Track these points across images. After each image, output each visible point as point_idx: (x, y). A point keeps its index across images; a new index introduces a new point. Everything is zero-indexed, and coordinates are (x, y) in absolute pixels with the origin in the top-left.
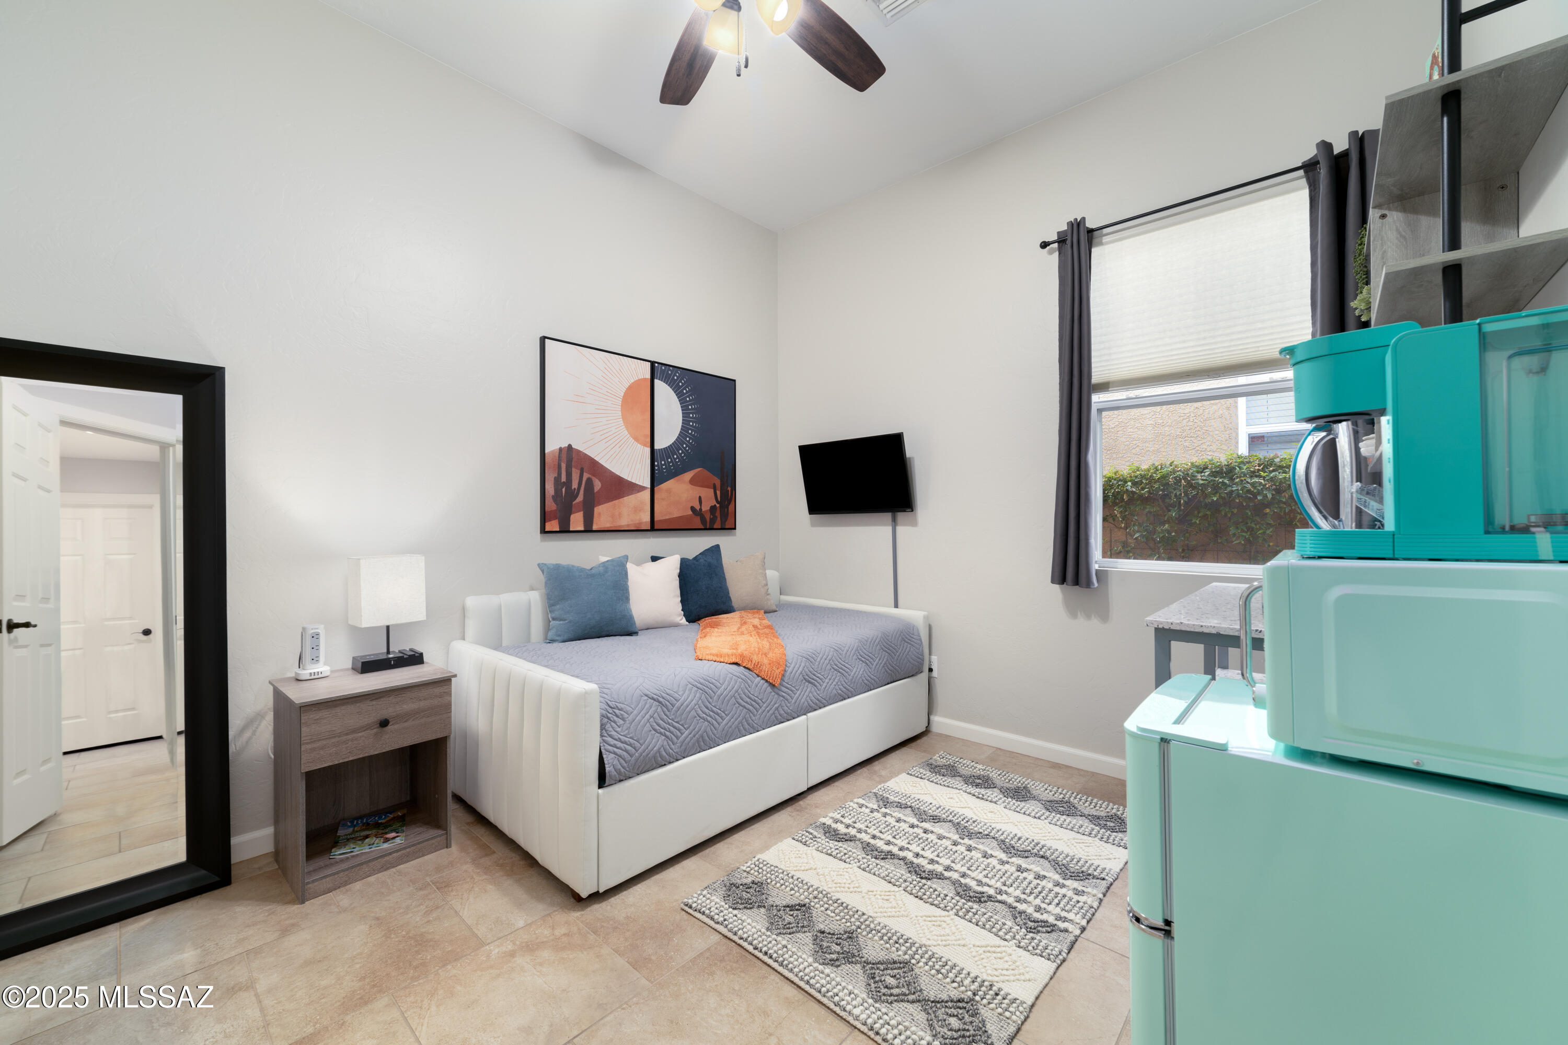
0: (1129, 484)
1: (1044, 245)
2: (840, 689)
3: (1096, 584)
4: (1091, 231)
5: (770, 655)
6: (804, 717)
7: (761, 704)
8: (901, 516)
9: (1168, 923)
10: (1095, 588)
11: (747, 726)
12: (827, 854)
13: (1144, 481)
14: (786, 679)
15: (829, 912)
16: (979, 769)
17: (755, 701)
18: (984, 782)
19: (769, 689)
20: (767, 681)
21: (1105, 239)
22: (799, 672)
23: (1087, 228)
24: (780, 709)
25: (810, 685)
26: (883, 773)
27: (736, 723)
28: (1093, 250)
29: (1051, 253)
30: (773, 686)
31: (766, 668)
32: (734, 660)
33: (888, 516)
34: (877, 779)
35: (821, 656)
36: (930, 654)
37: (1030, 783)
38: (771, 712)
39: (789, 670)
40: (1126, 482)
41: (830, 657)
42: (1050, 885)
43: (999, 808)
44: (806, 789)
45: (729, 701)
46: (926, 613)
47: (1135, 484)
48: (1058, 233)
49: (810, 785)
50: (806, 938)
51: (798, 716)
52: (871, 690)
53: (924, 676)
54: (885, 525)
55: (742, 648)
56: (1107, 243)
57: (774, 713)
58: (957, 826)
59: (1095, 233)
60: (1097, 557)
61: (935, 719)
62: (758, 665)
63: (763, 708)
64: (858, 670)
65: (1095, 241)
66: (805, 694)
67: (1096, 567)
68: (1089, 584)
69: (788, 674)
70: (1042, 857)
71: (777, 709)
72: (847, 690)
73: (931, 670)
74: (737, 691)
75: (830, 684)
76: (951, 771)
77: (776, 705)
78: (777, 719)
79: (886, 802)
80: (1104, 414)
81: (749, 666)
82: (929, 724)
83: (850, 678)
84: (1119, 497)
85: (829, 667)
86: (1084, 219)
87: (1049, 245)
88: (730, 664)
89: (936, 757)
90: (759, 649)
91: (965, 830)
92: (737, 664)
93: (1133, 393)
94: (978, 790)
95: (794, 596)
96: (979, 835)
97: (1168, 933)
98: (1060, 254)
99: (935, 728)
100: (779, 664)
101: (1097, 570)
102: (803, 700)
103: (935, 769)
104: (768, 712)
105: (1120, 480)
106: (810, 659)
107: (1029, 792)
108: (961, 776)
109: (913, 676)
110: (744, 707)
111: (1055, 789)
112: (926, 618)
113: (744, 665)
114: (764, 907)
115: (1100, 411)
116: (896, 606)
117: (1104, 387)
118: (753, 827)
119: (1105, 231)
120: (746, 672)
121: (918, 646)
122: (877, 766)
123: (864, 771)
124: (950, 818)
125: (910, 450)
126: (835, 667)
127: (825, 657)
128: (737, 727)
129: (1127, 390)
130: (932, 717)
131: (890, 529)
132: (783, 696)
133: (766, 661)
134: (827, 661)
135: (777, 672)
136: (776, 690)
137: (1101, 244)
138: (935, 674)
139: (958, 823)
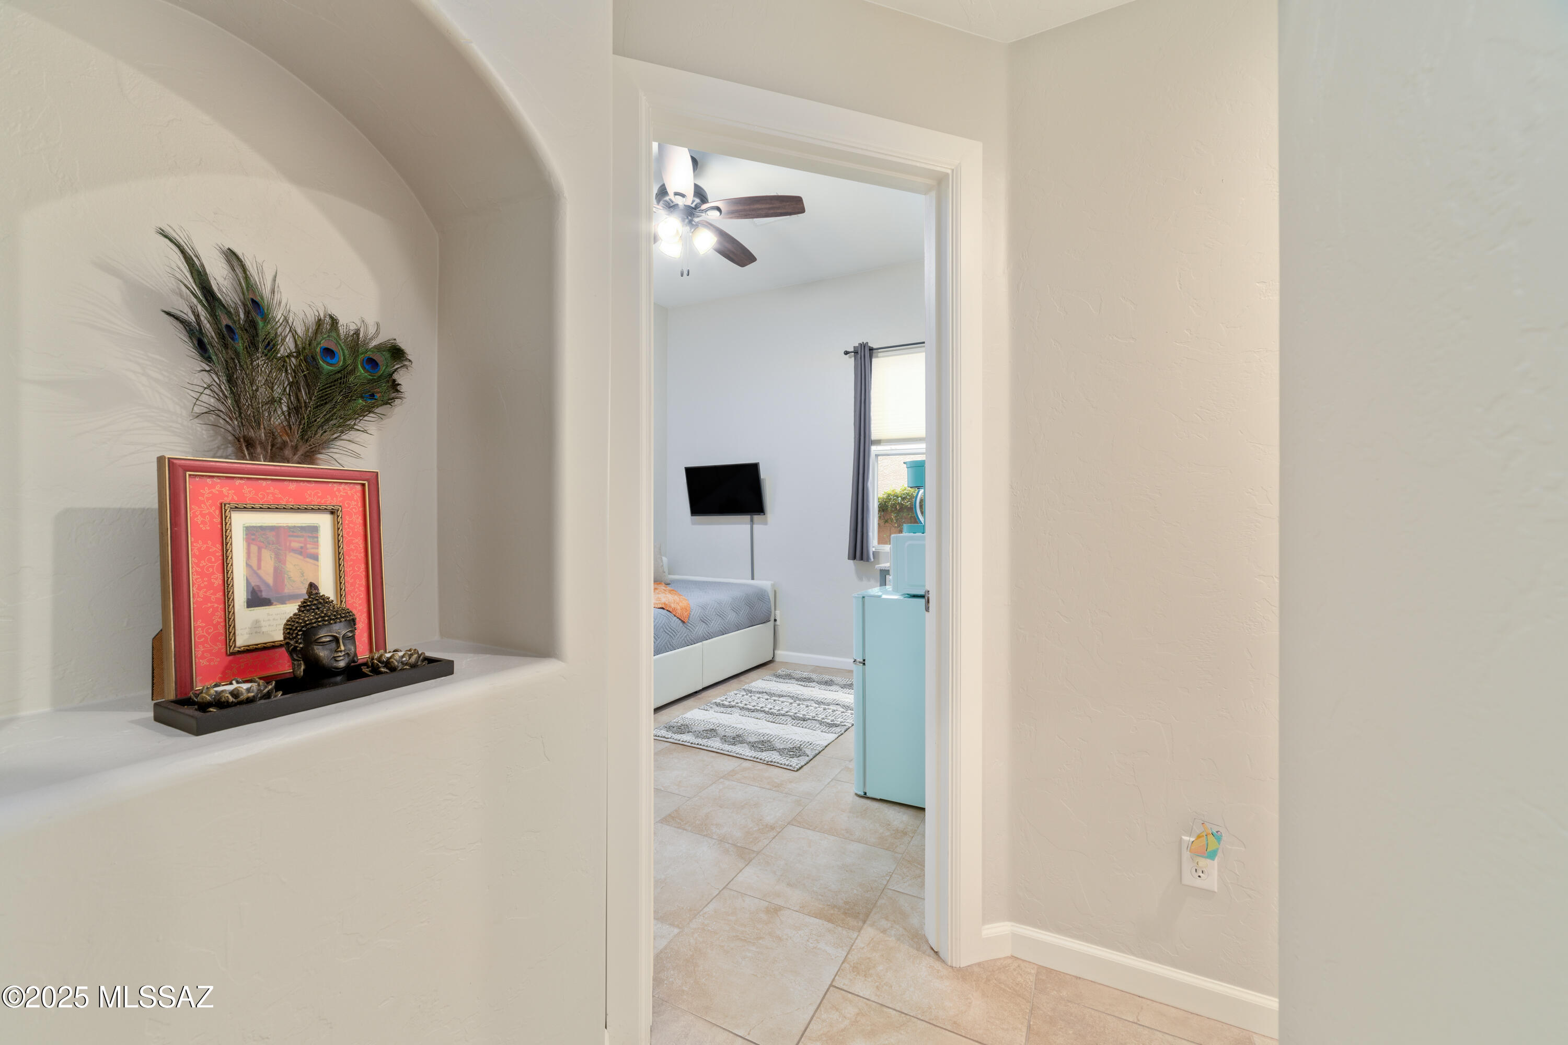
0: (900, 498)
1: (846, 353)
2: (721, 628)
3: (872, 560)
4: (871, 349)
5: (681, 604)
6: (701, 643)
7: (677, 633)
8: (756, 518)
9: (864, 660)
10: (872, 562)
11: (669, 646)
12: (720, 712)
13: (908, 497)
14: (690, 619)
15: (727, 730)
16: (805, 674)
17: (673, 631)
18: (809, 680)
19: (681, 624)
20: (680, 619)
21: (880, 355)
22: (697, 615)
23: (870, 347)
24: (687, 637)
25: (704, 624)
26: (747, 681)
27: (664, 643)
28: (873, 360)
29: (850, 357)
30: (683, 622)
31: (679, 611)
32: (661, 606)
33: (747, 518)
34: (744, 684)
35: (710, 606)
36: (775, 610)
37: (834, 678)
38: (682, 638)
39: (692, 614)
40: (898, 497)
41: (715, 607)
42: (840, 713)
43: (817, 689)
44: (701, 688)
45: (660, 629)
46: (773, 582)
47: (903, 499)
48: (854, 347)
49: (704, 687)
50: (718, 739)
51: (697, 643)
52: (739, 630)
53: (771, 623)
54: (746, 524)
55: (663, 600)
56: (880, 357)
57: (684, 639)
58: (792, 697)
59: (874, 351)
60: (873, 542)
61: (778, 652)
62: (674, 609)
63: (678, 636)
64: (732, 617)
65: (874, 355)
66: (700, 629)
67: (874, 549)
68: (868, 559)
69: (691, 616)
70: (837, 704)
71: (686, 637)
72: (726, 628)
73: (775, 620)
74: (664, 624)
75: (715, 625)
76: (789, 677)
77: (685, 634)
78: (686, 643)
79: (751, 692)
80: (879, 457)
81: (670, 610)
82: (774, 656)
83: (727, 621)
84: (894, 507)
85: (714, 614)
86: (867, 343)
87: (849, 353)
88: (659, 608)
89: (779, 671)
90: (674, 600)
91: (795, 698)
92: (663, 608)
93: (893, 447)
94: (804, 683)
95: (678, 575)
96: (804, 700)
97: (864, 664)
98: (855, 359)
99: (777, 659)
100: (686, 609)
101: (873, 552)
102: (700, 632)
103: (779, 676)
104: (681, 638)
105: (896, 496)
106: (704, 608)
107: (833, 682)
108: (794, 678)
109: (764, 623)
110: (668, 634)
111: (848, 680)
112: (773, 585)
113: (667, 609)
114: (691, 732)
115: (877, 456)
116: (753, 578)
117: (878, 442)
118: (673, 707)
119: (879, 350)
120: (668, 613)
121: (768, 603)
122: (742, 678)
123: (735, 681)
124: (789, 694)
125: (763, 474)
126: (718, 614)
127: (712, 607)
128: (664, 646)
129: (891, 445)
130: (776, 652)
131: (749, 526)
132: (689, 629)
133: (679, 608)
134: (713, 610)
135: (686, 614)
136: (685, 625)
137: (877, 357)
138: (778, 623)
139: (793, 696)
